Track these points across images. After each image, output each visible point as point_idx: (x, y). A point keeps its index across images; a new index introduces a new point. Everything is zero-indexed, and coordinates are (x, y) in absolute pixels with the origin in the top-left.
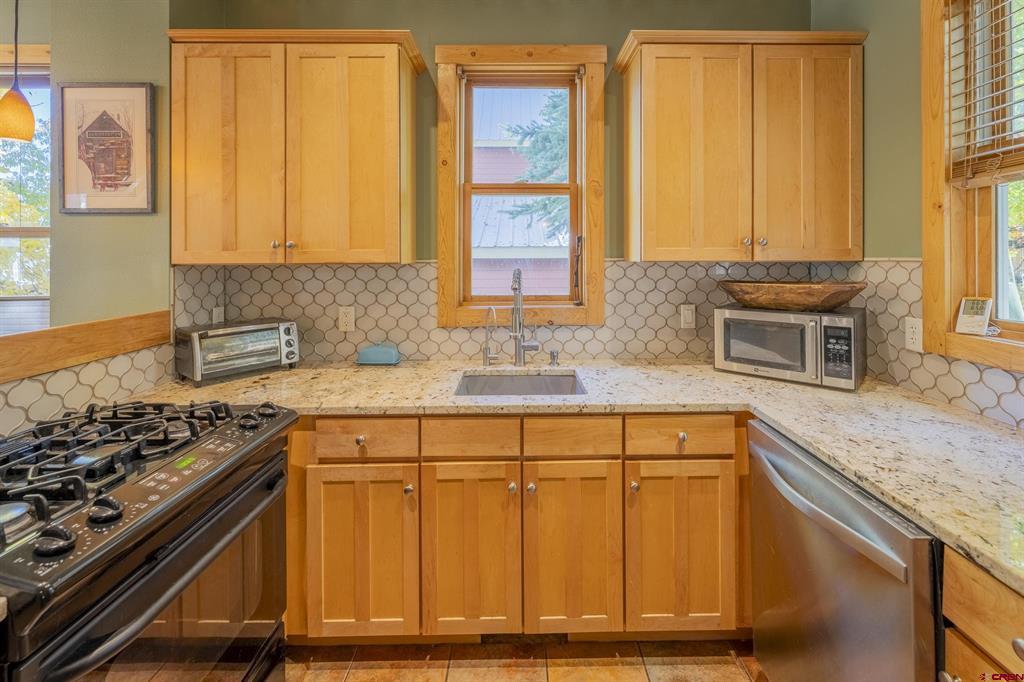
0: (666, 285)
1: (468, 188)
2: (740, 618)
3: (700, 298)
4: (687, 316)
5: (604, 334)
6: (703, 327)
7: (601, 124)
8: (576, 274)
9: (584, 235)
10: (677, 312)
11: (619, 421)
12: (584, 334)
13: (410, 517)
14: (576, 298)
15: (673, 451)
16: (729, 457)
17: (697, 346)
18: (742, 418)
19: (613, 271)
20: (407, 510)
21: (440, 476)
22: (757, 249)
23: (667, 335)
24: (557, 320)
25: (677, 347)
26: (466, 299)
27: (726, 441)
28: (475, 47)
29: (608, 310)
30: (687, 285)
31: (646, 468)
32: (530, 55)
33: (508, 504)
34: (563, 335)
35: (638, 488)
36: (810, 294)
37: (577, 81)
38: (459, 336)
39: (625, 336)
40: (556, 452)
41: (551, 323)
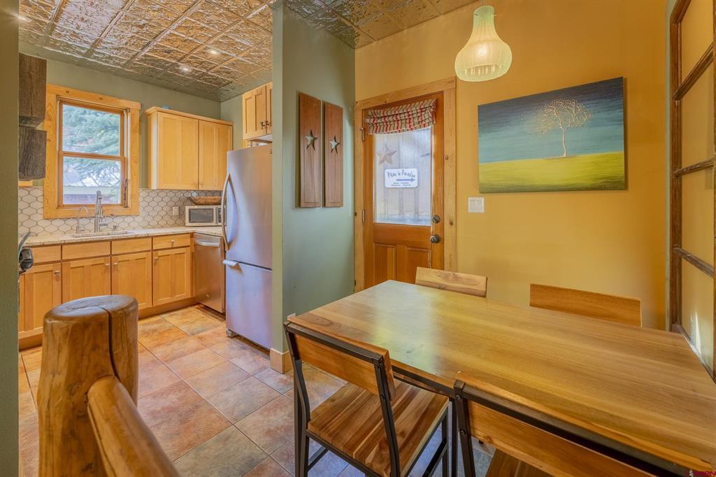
0: (166, 199)
1: (61, 153)
2: (192, 294)
3: (180, 204)
4: (175, 211)
5: (138, 219)
6: (181, 215)
7: (138, 134)
8: (125, 194)
9: (129, 178)
10: (172, 209)
11: (150, 239)
12: (129, 219)
13: (57, 285)
14: (124, 204)
15: (170, 247)
16: (188, 246)
17: (179, 222)
18: (192, 235)
19: (143, 193)
20: (55, 282)
21: (72, 266)
22: (200, 186)
23: (167, 218)
24: (115, 214)
25: (171, 222)
26: (59, 206)
27: (188, 242)
28: (68, 89)
29: (141, 209)
30: (175, 199)
31: (160, 253)
32: (101, 99)
33: (105, 272)
34: (117, 220)
35: (157, 259)
36: (215, 199)
37: (125, 113)
38: (58, 223)
39: (148, 219)
40: (126, 252)
41: (112, 215)
